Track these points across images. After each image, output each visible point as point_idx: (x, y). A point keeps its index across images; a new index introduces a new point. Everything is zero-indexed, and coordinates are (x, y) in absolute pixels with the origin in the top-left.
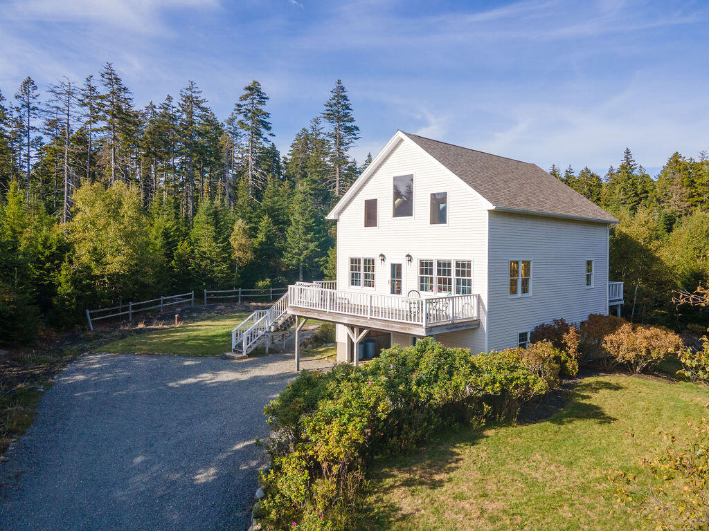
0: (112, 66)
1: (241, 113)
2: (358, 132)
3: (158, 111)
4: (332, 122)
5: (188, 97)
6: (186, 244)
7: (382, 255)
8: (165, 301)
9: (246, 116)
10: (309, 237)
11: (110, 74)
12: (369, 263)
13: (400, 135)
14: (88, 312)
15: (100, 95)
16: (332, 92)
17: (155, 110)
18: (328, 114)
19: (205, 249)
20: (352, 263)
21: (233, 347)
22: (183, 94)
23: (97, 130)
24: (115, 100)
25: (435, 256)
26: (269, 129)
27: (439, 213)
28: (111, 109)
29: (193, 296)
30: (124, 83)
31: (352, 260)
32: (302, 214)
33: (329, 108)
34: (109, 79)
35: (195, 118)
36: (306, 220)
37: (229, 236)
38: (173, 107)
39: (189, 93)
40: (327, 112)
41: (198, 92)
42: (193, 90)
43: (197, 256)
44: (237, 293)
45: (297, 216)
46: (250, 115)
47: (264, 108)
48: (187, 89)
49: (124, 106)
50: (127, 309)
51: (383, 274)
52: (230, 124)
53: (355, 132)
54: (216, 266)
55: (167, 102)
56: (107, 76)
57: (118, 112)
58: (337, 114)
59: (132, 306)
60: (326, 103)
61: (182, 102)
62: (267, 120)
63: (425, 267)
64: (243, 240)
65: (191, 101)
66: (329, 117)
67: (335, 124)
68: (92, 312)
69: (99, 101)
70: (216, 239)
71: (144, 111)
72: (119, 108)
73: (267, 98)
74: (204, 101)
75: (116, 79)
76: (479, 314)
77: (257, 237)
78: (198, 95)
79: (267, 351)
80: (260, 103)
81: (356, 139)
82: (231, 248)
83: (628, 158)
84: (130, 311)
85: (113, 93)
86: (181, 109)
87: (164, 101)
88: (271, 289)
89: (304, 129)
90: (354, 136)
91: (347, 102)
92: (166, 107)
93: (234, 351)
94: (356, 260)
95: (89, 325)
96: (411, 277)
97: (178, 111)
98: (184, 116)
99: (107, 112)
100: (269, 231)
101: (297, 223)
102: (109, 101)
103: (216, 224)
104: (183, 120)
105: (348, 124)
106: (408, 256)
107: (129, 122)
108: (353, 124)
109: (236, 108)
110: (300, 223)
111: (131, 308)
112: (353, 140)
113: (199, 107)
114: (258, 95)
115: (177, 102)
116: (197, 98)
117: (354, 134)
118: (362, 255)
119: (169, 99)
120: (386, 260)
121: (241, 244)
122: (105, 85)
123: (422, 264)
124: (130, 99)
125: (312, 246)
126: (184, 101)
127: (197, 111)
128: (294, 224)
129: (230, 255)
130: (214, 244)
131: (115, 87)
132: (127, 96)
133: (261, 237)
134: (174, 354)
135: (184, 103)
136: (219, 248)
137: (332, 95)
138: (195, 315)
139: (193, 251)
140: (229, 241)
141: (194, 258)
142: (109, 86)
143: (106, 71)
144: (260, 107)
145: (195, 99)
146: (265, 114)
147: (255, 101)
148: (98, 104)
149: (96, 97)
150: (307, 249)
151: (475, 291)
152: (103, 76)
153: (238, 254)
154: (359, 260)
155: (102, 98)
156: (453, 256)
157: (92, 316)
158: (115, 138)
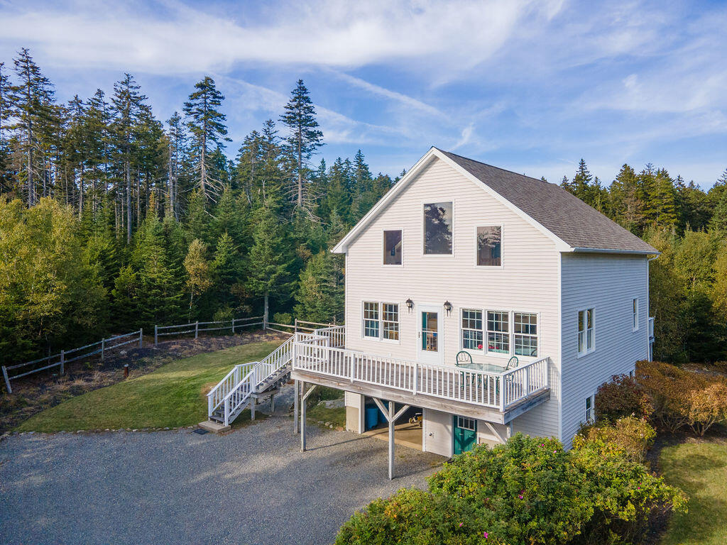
0: (28, 52)
1: (192, 113)
2: (322, 137)
3: (84, 107)
4: (294, 127)
5: (124, 93)
6: (129, 269)
7: (409, 301)
8: (106, 345)
9: (196, 117)
10: (276, 258)
11: (26, 62)
12: (391, 310)
13: (436, 152)
14: (4, 369)
15: (12, 86)
16: (293, 93)
17: (82, 105)
18: (289, 118)
19: (155, 276)
20: (366, 308)
21: (210, 414)
22: (119, 89)
23: (8, 128)
24: (31, 93)
25: (485, 305)
26: (225, 132)
27: (490, 252)
28: (26, 103)
29: (141, 334)
30: (43, 73)
31: (366, 304)
32: (268, 232)
33: (289, 110)
34: (24, 67)
35: (132, 117)
36: (273, 239)
37: (183, 259)
38: (105, 104)
39: (125, 87)
40: (287, 115)
41: (137, 88)
42: (130, 84)
43: (144, 284)
44: (193, 327)
45: (262, 235)
46: (202, 116)
47: (219, 110)
48: (123, 83)
49: (42, 100)
50: (58, 359)
51: (410, 324)
52: (173, 125)
53: (319, 138)
54: (168, 296)
55: (97, 97)
56: (22, 64)
57: (35, 107)
58: (298, 118)
59: (65, 355)
60: (286, 105)
61: (116, 98)
62: (223, 123)
63: (471, 318)
64: (201, 264)
65: (128, 98)
66: (290, 120)
67: (296, 129)
68: (10, 368)
69: (11, 93)
70: (167, 263)
71: (67, 107)
72: (36, 103)
73: (222, 98)
74: (143, 98)
75: (33, 67)
76: (549, 382)
77: (214, 259)
78: (136, 91)
79: (253, 416)
80: (214, 103)
81: (320, 145)
82: (185, 274)
83: (583, 169)
84: (63, 362)
85: (29, 84)
86: (115, 106)
87: (92, 95)
88: (234, 321)
89: (255, 132)
90: (317, 143)
91: (309, 105)
92: (95, 103)
93: (212, 419)
94: (372, 304)
95: (6, 386)
96: (451, 330)
97: (112, 108)
98: (119, 115)
99: (21, 107)
100: (229, 252)
101: (262, 242)
102: (25, 94)
103: (167, 245)
104: (118, 120)
105: (311, 129)
106: (447, 304)
107: (50, 119)
108: (316, 129)
109: (185, 107)
110: (266, 243)
111: (63, 358)
112: (316, 147)
113: (138, 105)
114: (212, 94)
115: (109, 97)
116: (135, 94)
117: (317, 140)
118: (381, 299)
119: (100, 93)
120: (416, 306)
121: (198, 269)
122: (20, 75)
123: (465, 314)
124: (51, 92)
125: (280, 269)
126: (120, 97)
127: (136, 110)
128: (258, 243)
129: (184, 283)
130: (165, 269)
131: (32, 77)
132: (46, 88)
133: (220, 259)
134: (132, 428)
135: (119, 100)
136: (171, 273)
137: (293, 96)
138: (146, 359)
139: (138, 278)
140: (183, 266)
141: (139, 287)
142: (24, 75)
143: (21, 57)
144: (214, 108)
145: (132, 95)
146: (220, 116)
147: (208, 101)
148: (11, 97)
149: (6, 88)
150: (274, 273)
151: (543, 352)
152: (17, 63)
153: (193, 281)
154: (377, 305)
155: (16, 89)
156: (511, 306)
157: (10, 373)
158: (33, 139)
